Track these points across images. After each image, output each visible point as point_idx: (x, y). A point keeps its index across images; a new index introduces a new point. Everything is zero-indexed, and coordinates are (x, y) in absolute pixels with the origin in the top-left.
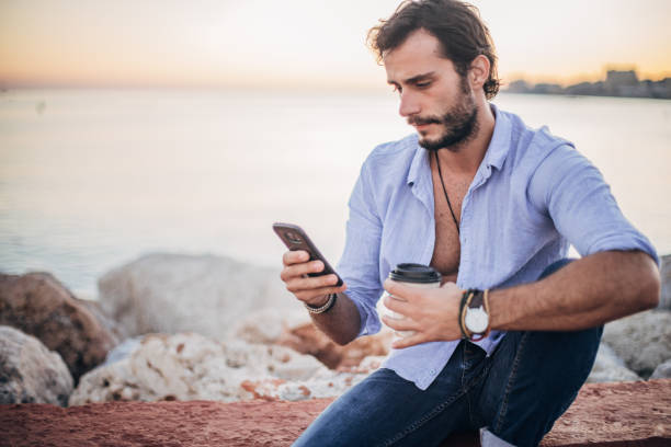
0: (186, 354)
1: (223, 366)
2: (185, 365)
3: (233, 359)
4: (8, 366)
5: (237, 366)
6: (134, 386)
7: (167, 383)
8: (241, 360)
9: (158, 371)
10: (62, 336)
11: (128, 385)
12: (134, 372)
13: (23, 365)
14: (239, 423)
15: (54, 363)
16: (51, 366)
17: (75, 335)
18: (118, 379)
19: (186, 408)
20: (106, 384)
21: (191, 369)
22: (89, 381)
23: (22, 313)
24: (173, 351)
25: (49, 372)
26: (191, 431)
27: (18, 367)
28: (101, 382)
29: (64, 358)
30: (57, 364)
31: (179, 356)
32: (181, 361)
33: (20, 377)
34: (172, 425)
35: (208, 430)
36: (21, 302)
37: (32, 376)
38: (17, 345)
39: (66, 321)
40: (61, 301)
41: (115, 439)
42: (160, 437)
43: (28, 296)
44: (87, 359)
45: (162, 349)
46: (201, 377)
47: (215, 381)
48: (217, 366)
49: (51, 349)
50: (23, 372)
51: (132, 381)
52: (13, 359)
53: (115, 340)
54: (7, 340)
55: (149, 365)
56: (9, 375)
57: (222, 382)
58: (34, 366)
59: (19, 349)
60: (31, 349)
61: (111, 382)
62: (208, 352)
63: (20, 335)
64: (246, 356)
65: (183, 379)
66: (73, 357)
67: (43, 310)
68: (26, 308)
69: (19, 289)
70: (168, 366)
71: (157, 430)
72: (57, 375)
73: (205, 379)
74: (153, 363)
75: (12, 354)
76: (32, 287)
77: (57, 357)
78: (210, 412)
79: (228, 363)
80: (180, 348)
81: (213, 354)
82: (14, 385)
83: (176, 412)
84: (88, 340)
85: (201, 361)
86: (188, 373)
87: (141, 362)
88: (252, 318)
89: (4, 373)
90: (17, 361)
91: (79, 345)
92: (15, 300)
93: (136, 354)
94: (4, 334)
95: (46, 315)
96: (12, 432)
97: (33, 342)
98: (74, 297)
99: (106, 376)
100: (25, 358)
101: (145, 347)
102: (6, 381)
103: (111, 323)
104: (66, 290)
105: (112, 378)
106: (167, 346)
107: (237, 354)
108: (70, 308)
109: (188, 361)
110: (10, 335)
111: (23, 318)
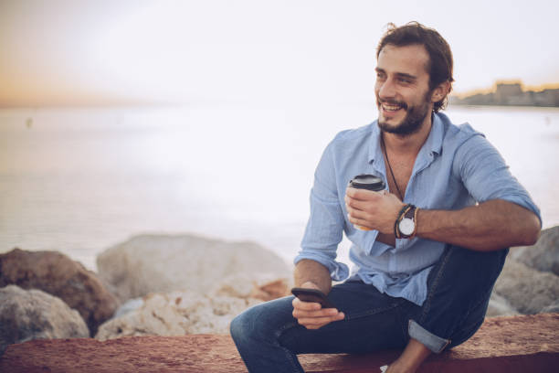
0: (183, 305)
1: (211, 315)
2: (182, 314)
3: (219, 309)
4: (42, 319)
5: (221, 314)
6: (143, 331)
7: (169, 328)
8: (225, 309)
9: (161, 319)
10: (77, 298)
11: (138, 330)
12: (142, 321)
13: (53, 319)
15: (74, 317)
16: (73, 320)
17: (87, 297)
18: (129, 326)
19: (193, 339)
20: (120, 331)
21: (187, 316)
22: (106, 329)
23: (45, 281)
24: (172, 303)
25: (72, 325)
26: (200, 355)
27: (50, 320)
28: (115, 329)
29: (81, 314)
30: (77, 319)
31: (177, 307)
32: (179, 311)
33: (51, 328)
34: (185, 351)
35: (212, 354)
36: (45, 272)
37: (59, 328)
38: (46, 303)
39: (80, 286)
40: (76, 271)
41: (144, 361)
42: (177, 359)
43: (50, 267)
44: (97, 316)
45: (164, 302)
46: (195, 322)
47: (206, 326)
48: (206, 314)
49: (72, 308)
50: (53, 324)
51: (140, 327)
52: (45, 314)
53: (118, 301)
54: (40, 300)
55: (154, 315)
56: (43, 326)
57: (212, 326)
58: (60, 320)
59: (49, 307)
60: (57, 306)
61: (123, 329)
62: (199, 304)
63: (49, 297)
64: (228, 307)
65: (181, 324)
66: (88, 313)
67: (62, 278)
68: (48, 276)
69: (42, 262)
70: (170, 316)
71: (174, 354)
72: (77, 327)
73: (197, 325)
74: (157, 312)
75: (44, 310)
76: (53, 260)
77: (76, 313)
78: (211, 341)
79: (215, 312)
80: (178, 301)
81: (203, 305)
82: (47, 334)
83: (186, 342)
84: (98, 301)
85: (194, 311)
86: (185, 320)
87: (147, 313)
88: (227, 281)
89: (38, 324)
90: (48, 315)
91: (91, 305)
92: (40, 270)
93: (143, 308)
94: (36, 295)
95: (64, 282)
96: (67, 357)
97: (58, 301)
98: (84, 268)
99: (119, 325)
100: (54, 314)
101: (149, 302)
102: (39, 330)
103: (113, 289)
104: (79, 263)
105: (124, 326)
106: (168, 300)
107: (221, 305)
108: (83, 277)
109: (184, 311)
110: (40, 296)
111: (47, 285)
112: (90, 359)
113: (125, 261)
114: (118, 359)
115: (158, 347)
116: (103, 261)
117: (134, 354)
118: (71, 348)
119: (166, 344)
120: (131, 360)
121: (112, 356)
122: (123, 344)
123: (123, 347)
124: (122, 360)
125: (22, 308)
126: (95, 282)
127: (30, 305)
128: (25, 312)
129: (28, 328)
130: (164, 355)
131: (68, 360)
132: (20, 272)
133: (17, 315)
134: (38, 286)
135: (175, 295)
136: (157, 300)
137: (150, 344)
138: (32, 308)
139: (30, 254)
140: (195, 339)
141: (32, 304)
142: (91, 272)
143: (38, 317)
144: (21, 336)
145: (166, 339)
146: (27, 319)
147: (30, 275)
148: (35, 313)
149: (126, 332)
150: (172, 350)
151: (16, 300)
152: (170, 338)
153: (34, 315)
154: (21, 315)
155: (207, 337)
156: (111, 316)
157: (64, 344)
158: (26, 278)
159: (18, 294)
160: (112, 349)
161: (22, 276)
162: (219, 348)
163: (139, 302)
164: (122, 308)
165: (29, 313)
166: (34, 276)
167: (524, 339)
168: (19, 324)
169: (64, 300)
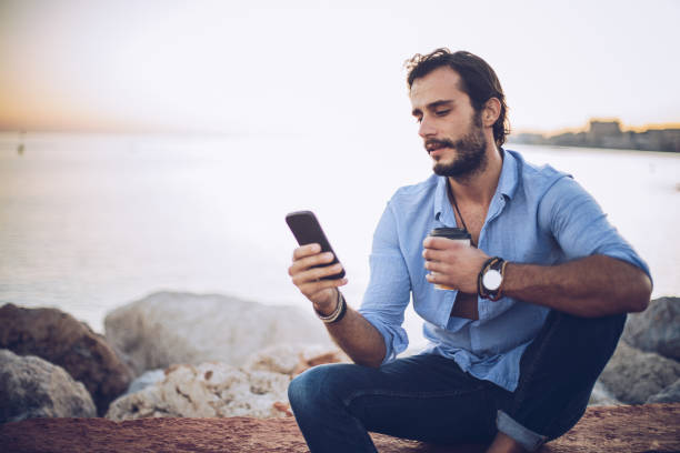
0: (214, 381)
1: (248, 393)
2: (214, 391)
3: (257, 387)
4: (40, 392)
5: (260, 393)
6: (164, 411)
7: (195, 408)
8: (265, 387)
9: (186, 396)
10: (82, 367)
11: (157, 409)
12: (164, 398)
13: (53, 391)
14: (280, 436)
15: (80, 391)
16: (77, 394)
17: (95, 366)
18: (147, 404)
19: (229, 422)
20: (135, 409)
21: (218, 394)
22: (118, 406)
23: (44, 345)
24: (201, 377)
25: (76, 399)
26: (238, 442)
27: (50, 393)
28: (130, 407)
29: (87, 387)
30: (81, 392)
31: (206, 382)
32: (209, 387)
33: (50, 403)
34: (220, 437)
35: (253, 441)
36: (43, 334)
37: (61, 403)
38: (46, 373)
39: (87, 353)
40: (81, 334)
42: (210, 447)
43: (50, 328)
44: (106, 389)
45: (191, 376)
46: (228, 402)
47: (241, 406)
48: (242, 392)
49: (77, 379)
50: (53, 398)
51: (160, 406)
52: (44, 386)
53: (131, 372)
54: (39, 368)
55: (178, 391)
56: (41, 401)
57: (249, 407)
58: (62, 393)
59: (49, 377)
60: (59, 377)
61: (140, 407)
62: (233, 379)
63: (48, 365)
64: (269, 383)
65: (211, 403)
66: (94, 386)
67: (64, 342)
68: (47, 340)
69: (41, 322)
70: (196, 392)
71: (205, 441)
72: (83, 403)
73: (231, 404)
74: (181, 388)
75: (43, 381)
76: (54, 320)
77: (81, 386)
78: (252, 427)
79: (252, 389)
80: (208, 375)
81: (239, 382)
82: (46, 411)
83: (221, 426)
84: (107, 371)
85: (227, 388)
86: (216, 398)
87: (170, 388)
88: (267, 352)
89: (35, 397)
90: (47, 387)
91: (99, 376)
92: (38, 333)
93: (165, 382)
94: (33, 362)
95: (67, 347)
96: (75, 441)
97: (60, 370)
98: (91, 331)
99: (135, 402)
100: (54, 386)
101: (172, 375)
102: (37, 406)
103: (126, 357)
104: (85, 324)
105: (141, 403)
106: (196, 374)
107: (261, 382)
108: (89, 341)
109: (216, 388)
110: (38, 364)
111: (45, 350)
112: (104, 444)
113: (140, 323)
114: (139, 445)
115: (186, 431)
116: (112, 322)
117: (157, 440)
118: (80, 430)
119: (195, 427)
120: (153, 447)
121: (130, 441)
122: (143, 426)
123: (143, 431)
124: (143, 446)
125: (15, 377)
126: (105, 349)
127: (25, 374)
128: (19, 383)
129: (22, 402)
130: (193, 441)
131: (77, 444)
132: (13, 333)
133: (10, 387)
134: (35, 352)
135: (204, 368)
136: (182, 373)
137: (177, 428)
138: (29, 378)
139: (27, 311)
140: (231, 422)
141: (28, 373)
142: (99, 335)
143: (36, 389)
144: (15, 413)
145: (196, 422)
146: (21, 392)
147: (25, 337)
148: (32, 384)
149: (144, 411)
150: (203, 435)
151: (8, 368)
152: (201, 421)
153: (31, 387)
154: (15, 386)
155: (246, 420)
156: (124, 390)
157: (72, 425)
158: (21, 341)
159: (12, 361)
160: (130, 432)
161: (16, 338)
162: (260, 435)
163: (159, 375)
164: (138, 381)
165: (24, 384)
166: (31, 339)
167: (630, 434)
168: (12, 397)
169: (67, 370)
